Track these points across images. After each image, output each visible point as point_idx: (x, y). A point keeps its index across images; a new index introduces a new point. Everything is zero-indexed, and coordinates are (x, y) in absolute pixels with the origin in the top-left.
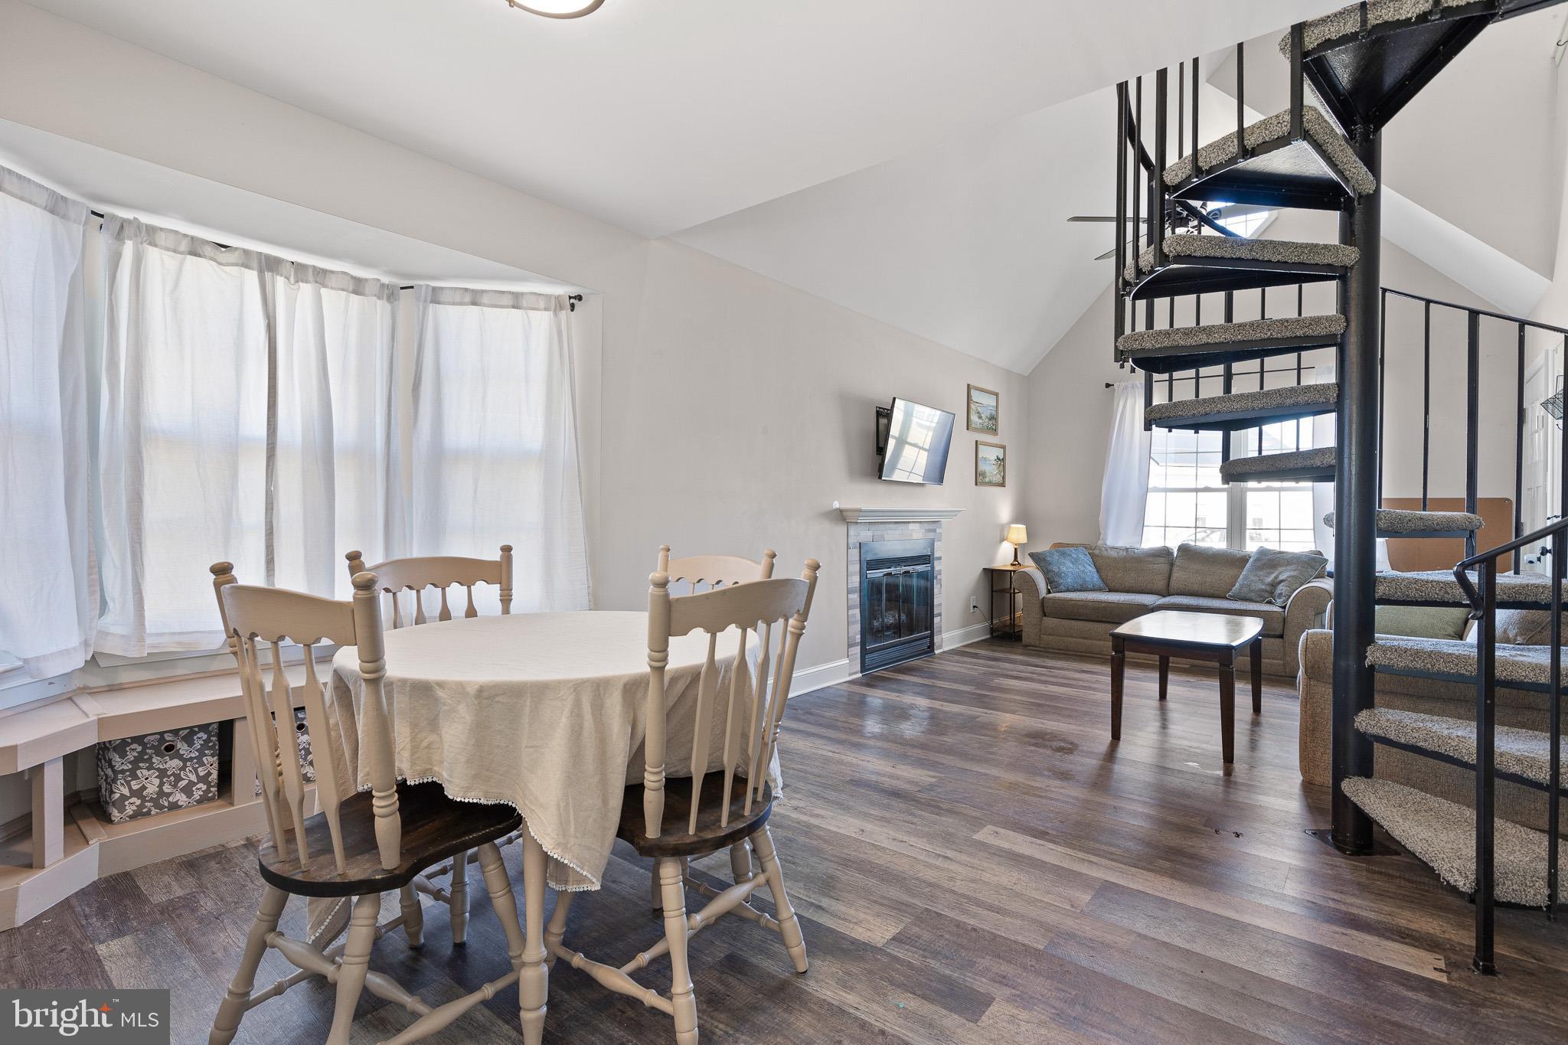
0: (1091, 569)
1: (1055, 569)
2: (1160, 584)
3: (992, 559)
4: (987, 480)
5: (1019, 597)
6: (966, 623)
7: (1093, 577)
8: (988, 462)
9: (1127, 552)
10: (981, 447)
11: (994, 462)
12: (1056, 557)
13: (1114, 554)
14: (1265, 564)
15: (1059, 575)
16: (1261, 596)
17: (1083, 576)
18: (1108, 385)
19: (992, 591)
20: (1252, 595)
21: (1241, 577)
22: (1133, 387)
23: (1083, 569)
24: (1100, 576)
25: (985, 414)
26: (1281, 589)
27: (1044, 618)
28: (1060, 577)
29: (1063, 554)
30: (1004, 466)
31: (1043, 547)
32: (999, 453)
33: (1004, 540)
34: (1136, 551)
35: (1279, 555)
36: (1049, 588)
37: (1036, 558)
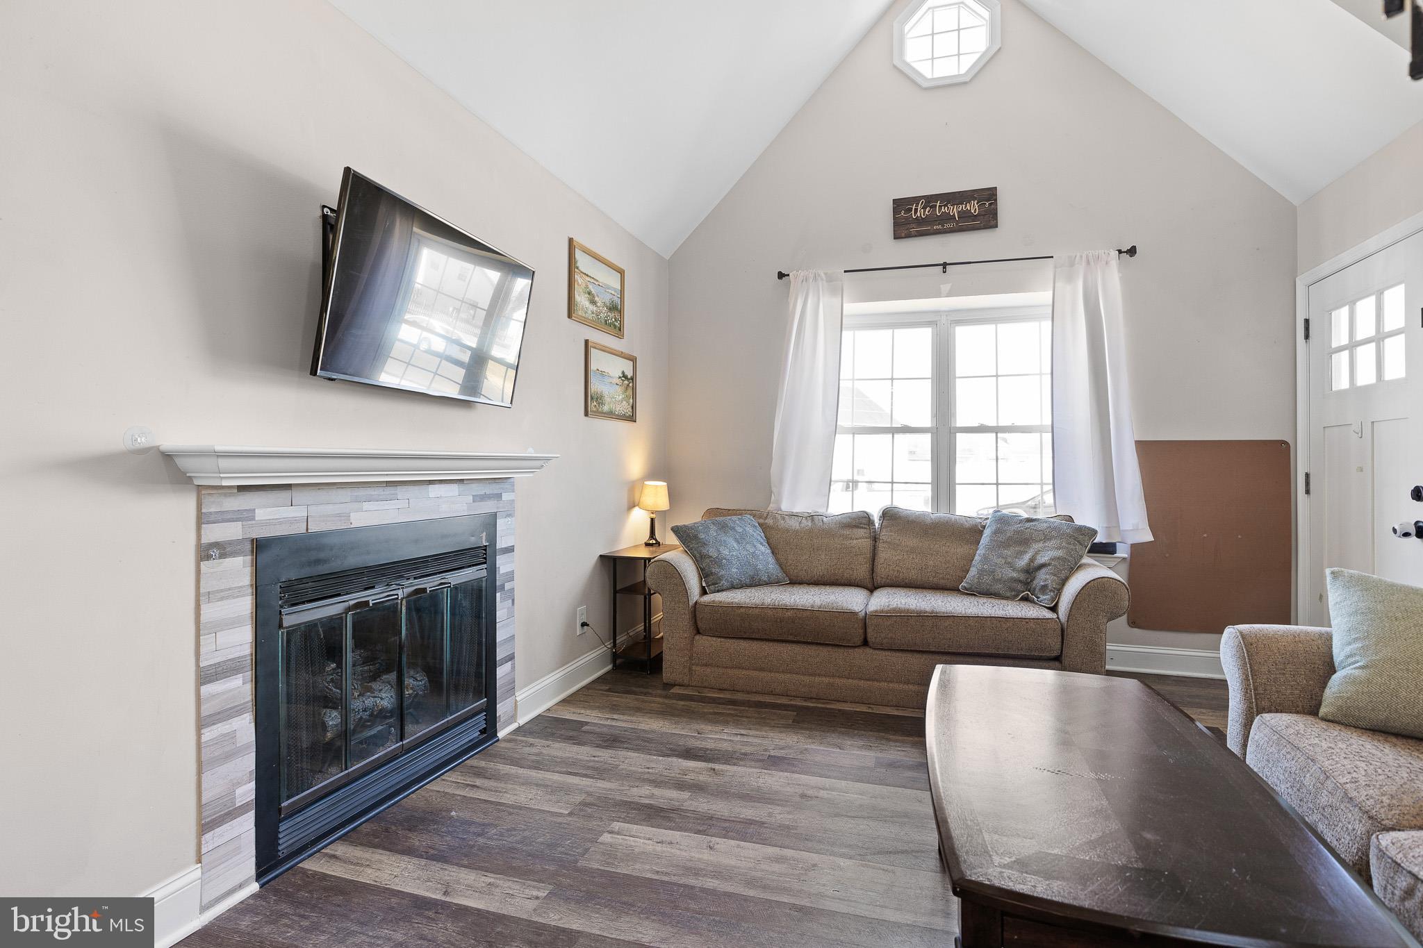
0: (764, 549)
1: (712, 552)
2: (862, 571)
3: (615, 538)
4: (606, 408)
5: (657, 599)
6: (568, 655)
7: (768, 563)
8: (607, 380)
9: (813, 520)
10: (594, 353)
11: (619, 381)
12: (713, 532)
13: (794, 524)
14: (1010, 538)
15: (718, 562)
16: (1012, 590)
17: (753, 561)
18: (781, 275)
19: (615, 592)
20: (998, 587)
21: (977, 558)
22: (815, 279)
23: (752, 550)
24: (777, 560)
25: (603, 298)
26: (1043, 577)
27: (697, 637)
28: (720, 566)
29: (723, 527)
30: (634, 389)
31: (691, 517)
32: (627, 368)
33: (634, 506)
34: (825, 519)
35: (1028, 525)
36: (704, 584)
37: (686, 535)
